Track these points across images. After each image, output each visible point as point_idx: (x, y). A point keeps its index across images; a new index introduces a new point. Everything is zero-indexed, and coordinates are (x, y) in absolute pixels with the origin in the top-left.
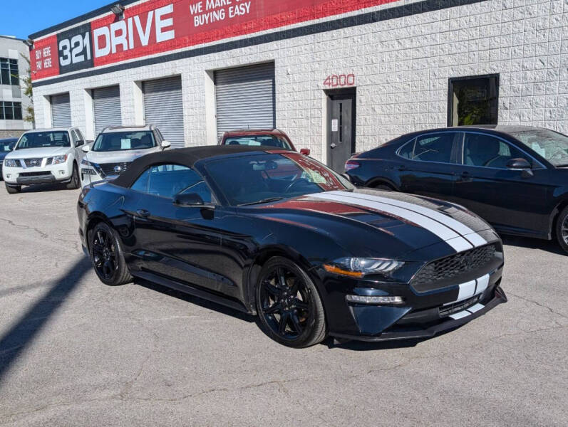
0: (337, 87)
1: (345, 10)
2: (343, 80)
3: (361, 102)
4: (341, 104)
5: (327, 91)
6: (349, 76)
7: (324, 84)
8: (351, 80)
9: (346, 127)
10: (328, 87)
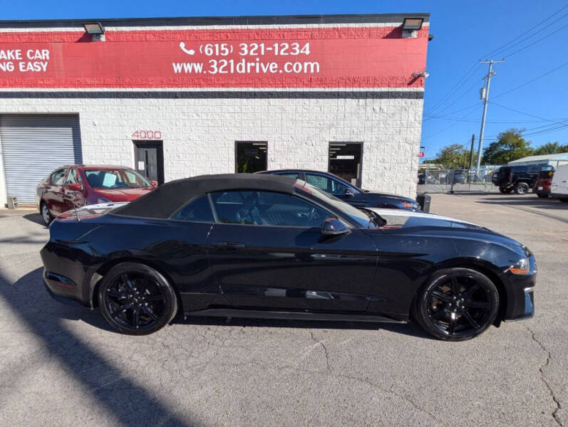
0: (146, 139)
1: (150, 86)
2: (143, 135)
3: (167, 150)
4: (147, 152)
5: (134, 142)
6: (156, 132)
7: (133, 135)
8: (158, 135)
9: (152, 168)
10: (136, 138)
